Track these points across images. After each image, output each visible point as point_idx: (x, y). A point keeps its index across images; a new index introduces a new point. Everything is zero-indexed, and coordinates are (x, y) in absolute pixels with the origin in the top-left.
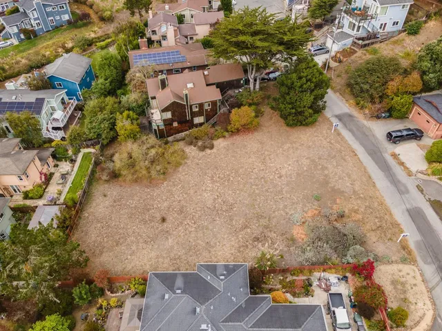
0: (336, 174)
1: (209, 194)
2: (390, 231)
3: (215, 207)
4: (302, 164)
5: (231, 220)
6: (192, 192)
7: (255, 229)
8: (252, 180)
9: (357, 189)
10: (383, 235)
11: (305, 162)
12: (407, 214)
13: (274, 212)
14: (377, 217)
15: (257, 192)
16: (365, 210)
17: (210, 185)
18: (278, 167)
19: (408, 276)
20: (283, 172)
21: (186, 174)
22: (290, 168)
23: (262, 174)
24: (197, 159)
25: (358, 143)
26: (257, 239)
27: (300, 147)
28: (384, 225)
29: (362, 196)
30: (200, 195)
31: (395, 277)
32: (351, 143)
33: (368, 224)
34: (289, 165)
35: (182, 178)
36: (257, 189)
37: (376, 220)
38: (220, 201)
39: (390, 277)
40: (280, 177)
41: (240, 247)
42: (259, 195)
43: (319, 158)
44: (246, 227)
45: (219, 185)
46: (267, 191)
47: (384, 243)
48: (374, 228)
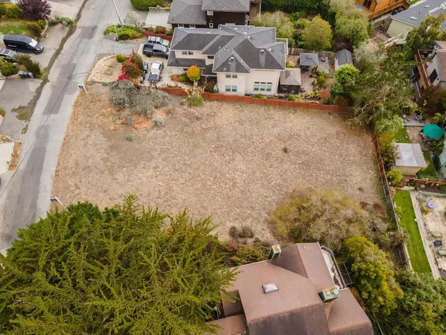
0: (98, 150)
1: (239, 167)
3: (233, 153)
4: (125, 176)
5: (218, 138)
6: (258, 174)
7: (197, 126)
8: (189, 170)
9: (88, 131)
10: (95, 97)
11: (120, 177)
13: (176, 135)
14: (89, 108)
15: (187, 158)
16: (94, 115)
17: (237, 176)
18: (154, 179)
20: (151, 172)
21: (266, 197)
22: (141, 175)
23: (176, 175)
24: (252, 217)
26: (197, 118)
27: (116, 196)
29: (88, 126)
30: (249, 168)
32: (50, 188)
34: (140, 179)
35: (271, 194)
36: (185, 160)
38: (227, 158)
41: (214, 116)
42: (185, 154)
43: (104, 173)
44: (205, 130)
45: (227, 175)
46: (176, 156)
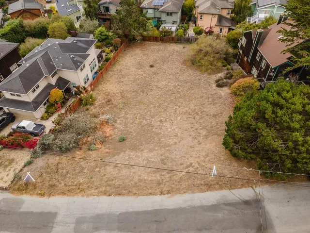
2: (48, 179)
9: (108, 167)
10: (49, 170)
12: (53, 210)
14: (67, 173)
16: (81, 166)
19: (6, 174)
25: (183, 206)
26: (109, 101)
28: (56, 177)
29: (97, 169)
31: (14, 163)
32: (187, 196)
33: (66, 162)
37: (64, 171)
38: (154, 88)
39: (18, 160)
40: (161, 121)
47: (42, 168)
48: (60, 166)
